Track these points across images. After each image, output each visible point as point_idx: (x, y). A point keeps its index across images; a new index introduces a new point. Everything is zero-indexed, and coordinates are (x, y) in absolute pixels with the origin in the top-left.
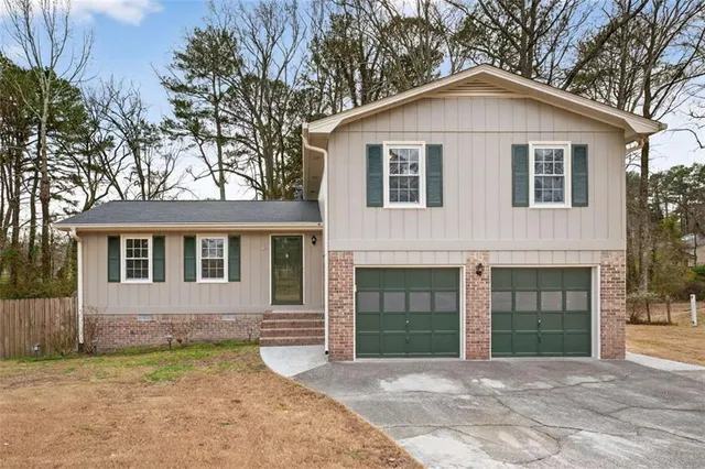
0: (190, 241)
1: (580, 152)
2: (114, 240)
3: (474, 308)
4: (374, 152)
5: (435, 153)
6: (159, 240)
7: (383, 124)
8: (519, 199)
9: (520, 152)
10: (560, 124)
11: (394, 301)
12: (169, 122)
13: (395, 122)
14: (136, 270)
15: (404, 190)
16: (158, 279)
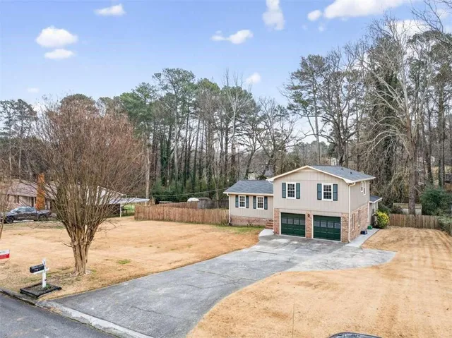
0: (255, 197)
1: (335, 186)
2: (237, 197)
3: (310, 225)
4: (284, 185)
5: (298, 185)
6: (247, 197)
7: (286, 178)
8: (319, 199)
9: (319, 186)
10: (330, 179)
11: (290, 221)
12: (292, 105)
13: (289, 178)
14: (242, 205)
15: (291, 194)
16: (247, 207)
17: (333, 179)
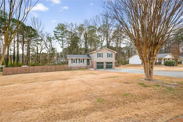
0: (79, 59)
1: (112, 54)
2: (72, 59)
3: (105, 65)
5: (102, 53)
6: (76, 59)
7: (98, 52)
8: (108, 57)
9: (108, 54)
11: (99, 65)
12: (54, 37)
14: (74, 62)
15: (100, 56)
16: (76, 63)
17: (111, 52)
